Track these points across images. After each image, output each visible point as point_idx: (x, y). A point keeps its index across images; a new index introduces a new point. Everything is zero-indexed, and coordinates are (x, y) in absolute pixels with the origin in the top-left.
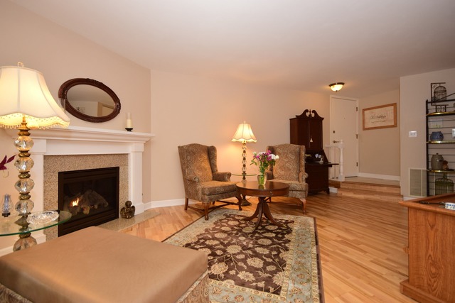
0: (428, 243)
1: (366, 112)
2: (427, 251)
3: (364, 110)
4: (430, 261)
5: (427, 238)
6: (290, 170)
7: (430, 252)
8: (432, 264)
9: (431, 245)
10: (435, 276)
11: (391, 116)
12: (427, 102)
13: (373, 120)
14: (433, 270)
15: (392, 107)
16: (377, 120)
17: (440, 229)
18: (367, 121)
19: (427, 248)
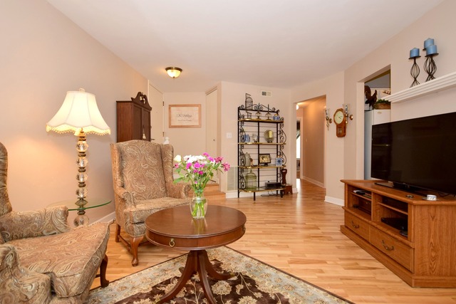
0: (430, 233)
1: (172, 108)
2: (429, 240)
3: (170, 106)
4: (432, 248)
5: (429, 228)
6: (153, 181)
7: (432, 240)
8: (432, 250)
9: (432, 234)
10: (434, 259)
11: (196, 117)
12: (239, 109)
13: (180, 118)
14: (433, 254)
15: (197, 108)
16: (183, 118)
17: (438, 218)
18: (173, 118)
19: (429, 237)
